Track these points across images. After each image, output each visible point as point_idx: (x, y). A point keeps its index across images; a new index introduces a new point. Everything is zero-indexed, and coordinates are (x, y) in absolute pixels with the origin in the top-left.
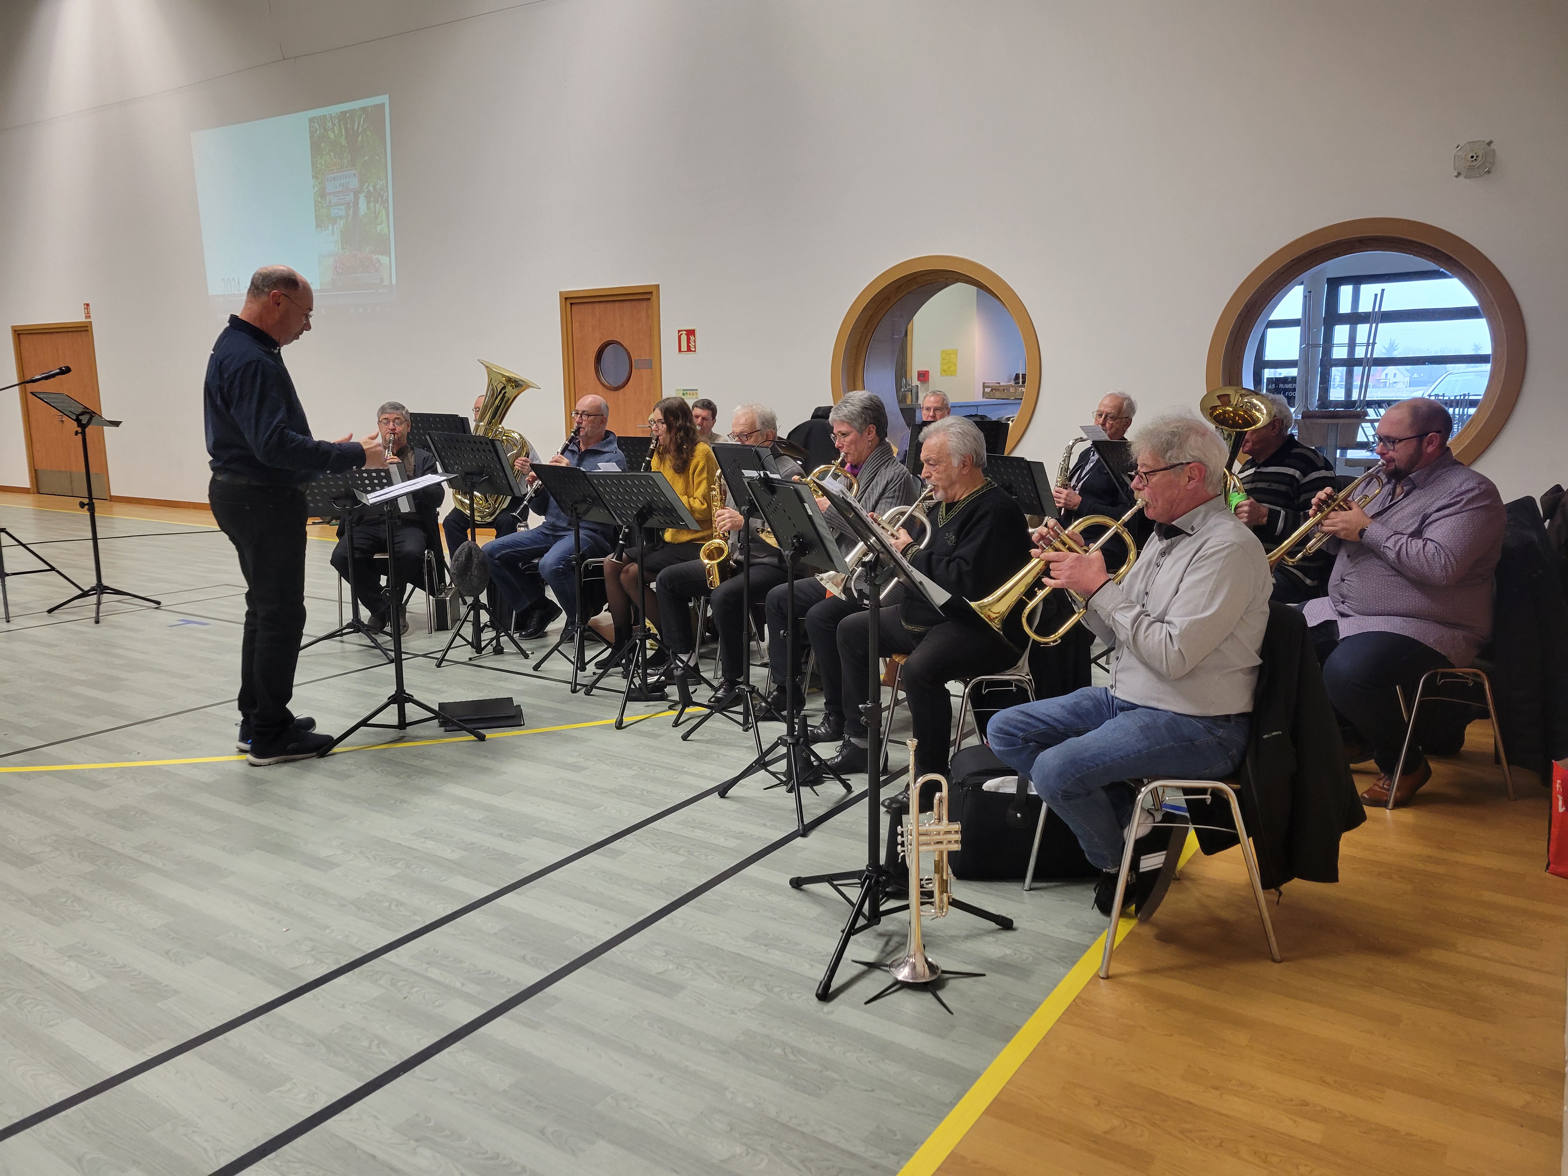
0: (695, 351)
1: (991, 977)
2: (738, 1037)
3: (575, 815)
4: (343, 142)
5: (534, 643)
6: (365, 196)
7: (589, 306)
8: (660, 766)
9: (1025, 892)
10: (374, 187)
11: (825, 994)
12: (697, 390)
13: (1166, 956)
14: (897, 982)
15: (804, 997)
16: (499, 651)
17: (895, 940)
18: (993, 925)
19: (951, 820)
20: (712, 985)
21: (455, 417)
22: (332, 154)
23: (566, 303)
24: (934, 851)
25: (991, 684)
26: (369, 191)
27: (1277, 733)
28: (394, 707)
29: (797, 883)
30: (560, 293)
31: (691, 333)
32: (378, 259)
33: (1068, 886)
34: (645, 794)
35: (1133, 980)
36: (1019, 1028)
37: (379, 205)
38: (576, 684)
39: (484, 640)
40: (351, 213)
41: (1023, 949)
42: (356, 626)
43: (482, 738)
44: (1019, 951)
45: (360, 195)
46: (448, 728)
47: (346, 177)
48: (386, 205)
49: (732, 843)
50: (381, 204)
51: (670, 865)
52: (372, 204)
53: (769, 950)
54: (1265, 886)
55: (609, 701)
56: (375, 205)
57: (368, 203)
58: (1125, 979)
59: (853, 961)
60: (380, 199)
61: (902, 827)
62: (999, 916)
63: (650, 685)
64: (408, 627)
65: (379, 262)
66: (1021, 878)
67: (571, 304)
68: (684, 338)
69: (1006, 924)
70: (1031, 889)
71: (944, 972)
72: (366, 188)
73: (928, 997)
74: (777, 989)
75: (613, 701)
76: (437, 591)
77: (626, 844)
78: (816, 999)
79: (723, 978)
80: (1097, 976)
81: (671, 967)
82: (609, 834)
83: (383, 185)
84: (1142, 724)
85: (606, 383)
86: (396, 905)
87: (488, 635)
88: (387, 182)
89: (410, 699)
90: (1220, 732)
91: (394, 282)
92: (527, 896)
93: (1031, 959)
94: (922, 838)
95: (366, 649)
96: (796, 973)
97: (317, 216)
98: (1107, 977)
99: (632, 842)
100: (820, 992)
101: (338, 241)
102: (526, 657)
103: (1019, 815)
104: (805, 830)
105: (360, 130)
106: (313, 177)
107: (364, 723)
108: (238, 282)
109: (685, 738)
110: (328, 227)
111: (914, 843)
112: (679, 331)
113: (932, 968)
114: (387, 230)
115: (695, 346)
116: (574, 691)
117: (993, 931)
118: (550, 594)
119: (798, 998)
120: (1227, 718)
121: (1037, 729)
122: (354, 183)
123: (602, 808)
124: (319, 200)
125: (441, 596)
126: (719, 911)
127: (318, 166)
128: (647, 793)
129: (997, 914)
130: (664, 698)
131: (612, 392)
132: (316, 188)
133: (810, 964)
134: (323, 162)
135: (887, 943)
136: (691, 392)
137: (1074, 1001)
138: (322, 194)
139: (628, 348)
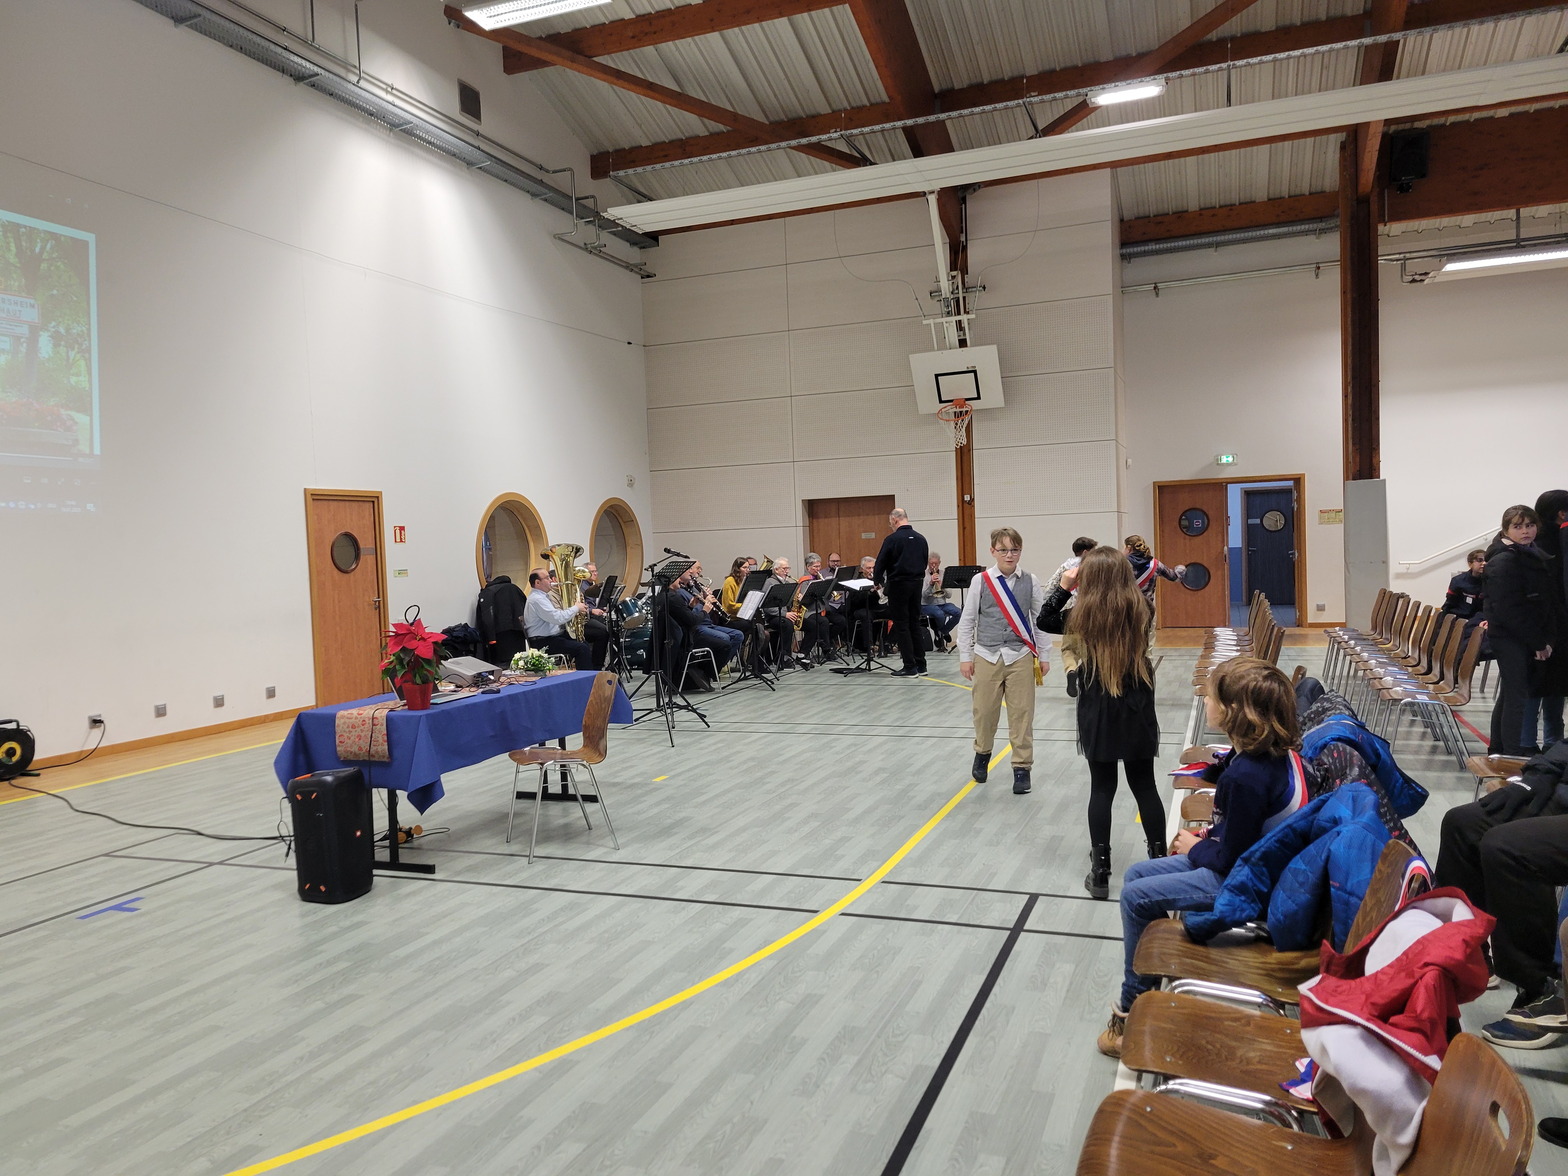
0: (403, 542)
6: (51, 337)
7: (326, 502)
23: (306, 498)
30: (305, 489)
32: (70, 416)
37: (74, 352)
40: (23, 350)
45: (41, 333)
47: (18, 303)
48: (86, 356)
52: (63, 349)
56: (67, 353)
57: (56, 345)
60: (77, 346)
67: (313, 500)
68: (398, 532)
72: (54, 327)
83: (82, 331)
85: (339, 568)
88: (89, 330)
105: (45, 256)
112: (395, 527)
122: (32, 315)
131: (345, 575)
139: (355, 537)
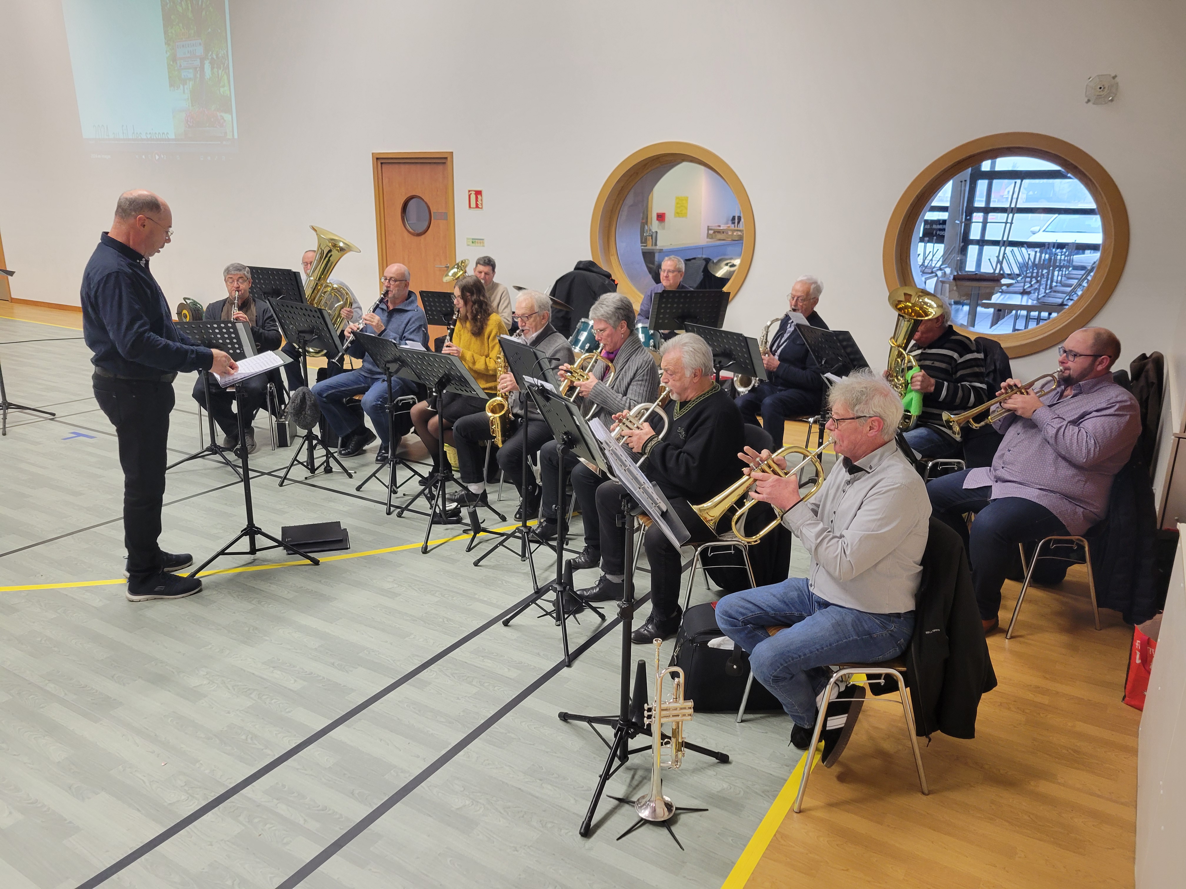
0: (482, 208)
1: (713, 811)
2: (520, 875)
3: (391, 644)
4: (190, 15)
5: (356, 461)
6: (210, 63)
7: (396, 166)
8: (458, 593)
9: (737, 724)
10: (217, 56)
11: (587, 832)
12: (483, 240)
13: (844, 791)
14: (642, 819)
15: (570, 834)
16: (328, 470)
17: (640, 773)
18: (714, 760)
19: (686, 698)
20: (500, 821)
21: (289, 271)
22: (181, 25)
23: (377, 162)
24: (672, 722)
25: (714, 549)
26: (212, 58)
27: (936, 630)
28: (246, 539)
29: (565, 717)
30: (373, 154)
31: (478, 193)
32: (221, 116)
33: (769, 717)
34: (445, 620)
35: (819, 814)
36: (734, 863)
37: (221, 71)
38: (390, 505)
39: (317, 458)
40: (198, 76)
41: (736, 783)
42: (214, 449)
43: (316, 562)
44: (733, 785)
45: (205, 62)
46: (289, 552)
47: (193, 45)
48: (227, 71)
49: (513, 674)
50: (223, 71)
51: (466, 696)
52: (215, 70)
53: (543, 785)
54: (919, 734)
55: (416, 524)
56: (218, 70)
57: (212, 68)
58: (813, 813)
59: (607, 796)
60: (222, 66)
61: (648, 705)
62: (718, 753)
63: (448, 511)
64: (256, 446)
65: (223, 119)
66: (735, 710)
67: (382, 163)
68: (473, 197)
69: (723, 759)
70: (742, 721)
71: (677, 809)
72: (210, 56)
73: (665, 831)
74: (549, 825)
75: (419, 524)
76: (278, 414)
77: (431, 674)
78: (580, 836)
79: (508, 814)
80: (792, 810)
81: (467, 802)
82: (418, 664)
83: (224, 54)
84: (834, 621)
85: (410, 230)
86: (251, 739)
87: (320, 452)
88: (227, 52)
89: (259, 531)
90: (892, 627)
91: (236, 136)
92: (354, 729)
93: (742, 793)
94: (664, 713)
95: (221, 467)
96: (564, 809)
97: (170, 77)
98: (800, 812)
99: (436, 672)
100: (582, 831)
101: (188, 99)
102: (350, 476)
103: (735, 667)
104: (570, 659)
106: (166, 44)
107: (222, 553)
108: (107, 128)
109: (476, 564)
110: (180, 86)
111: (657, 717)
112: (469, 191)
113: (669, 806)
114: (229, 93)
115: (482, 204)
116: (389, 513)
117: (713, 765)
118: (368, 423)
119: (566, 833)
120: (898, 615)
121: (754, 614)
122: (200, 51)
123: (412, 636)
124: (172, 63)
125: (282, 420)
126: (504, 744)
127: (170, 34)
128: (447, 621)
129: (717, 751)
130: (459, 521)
131: (415, 237)
132: (169, 54)
133: (575, 799)
134: (173, 32)
135: (633, 777)
136: (479, 241)
137: (775, 835)
138: (174, 59)
139: (428, 203)
